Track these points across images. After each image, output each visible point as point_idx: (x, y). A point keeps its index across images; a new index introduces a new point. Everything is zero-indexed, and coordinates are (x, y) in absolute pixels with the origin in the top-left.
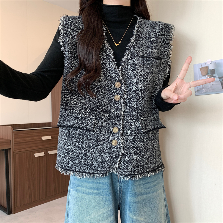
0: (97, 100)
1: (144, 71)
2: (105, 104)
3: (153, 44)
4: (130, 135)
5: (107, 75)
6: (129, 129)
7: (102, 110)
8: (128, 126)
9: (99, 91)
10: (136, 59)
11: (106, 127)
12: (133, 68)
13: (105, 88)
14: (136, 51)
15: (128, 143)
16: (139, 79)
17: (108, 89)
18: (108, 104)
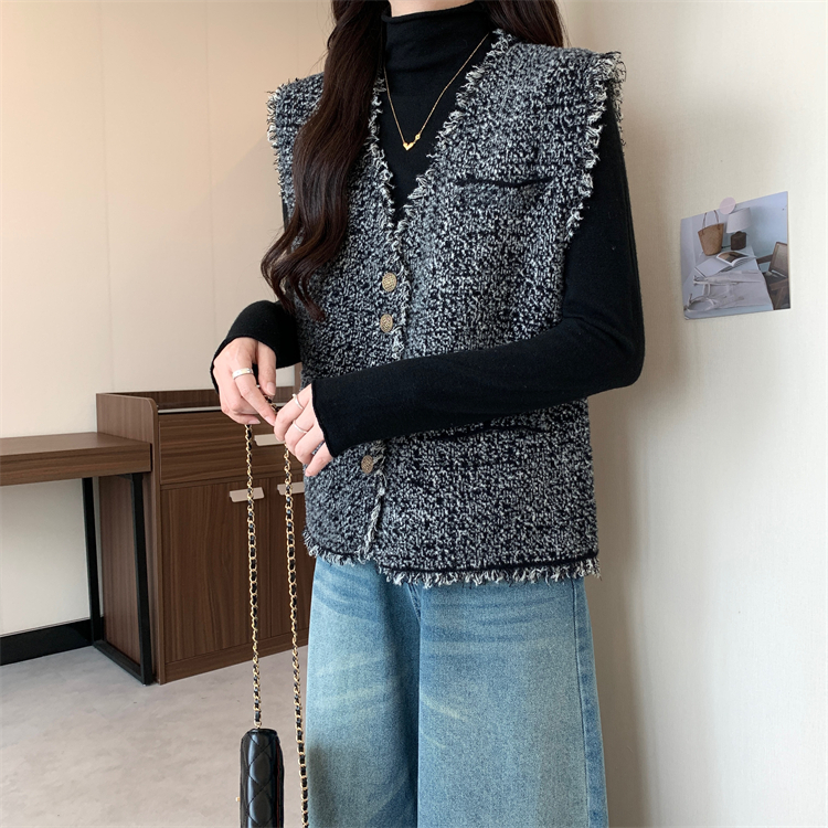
0: (332, 329)
2: (350, 343)
7: (340, 363)
9: (338, 303)
13: (356, 292)
15: (399, 468)
17: (366, 294)
18: (363, 342)
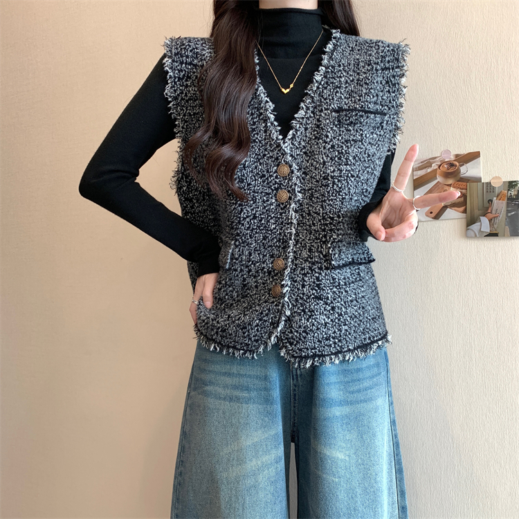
1: (340, 138)
2: (255, 214)
3: (362, 86)
4: (309, 273)
5: (262, 154)
6: (308, 261)
7: (249, 227)
8: (305, 254)
9: (244, 188)
10: (323, 115)
11: (258, 262)
12: (318, 133)
13: (255, 180)
14: (325, 99)
15: (305, 290)
16: (328, 156)
17: (264, 182)
18: (263, 213)
